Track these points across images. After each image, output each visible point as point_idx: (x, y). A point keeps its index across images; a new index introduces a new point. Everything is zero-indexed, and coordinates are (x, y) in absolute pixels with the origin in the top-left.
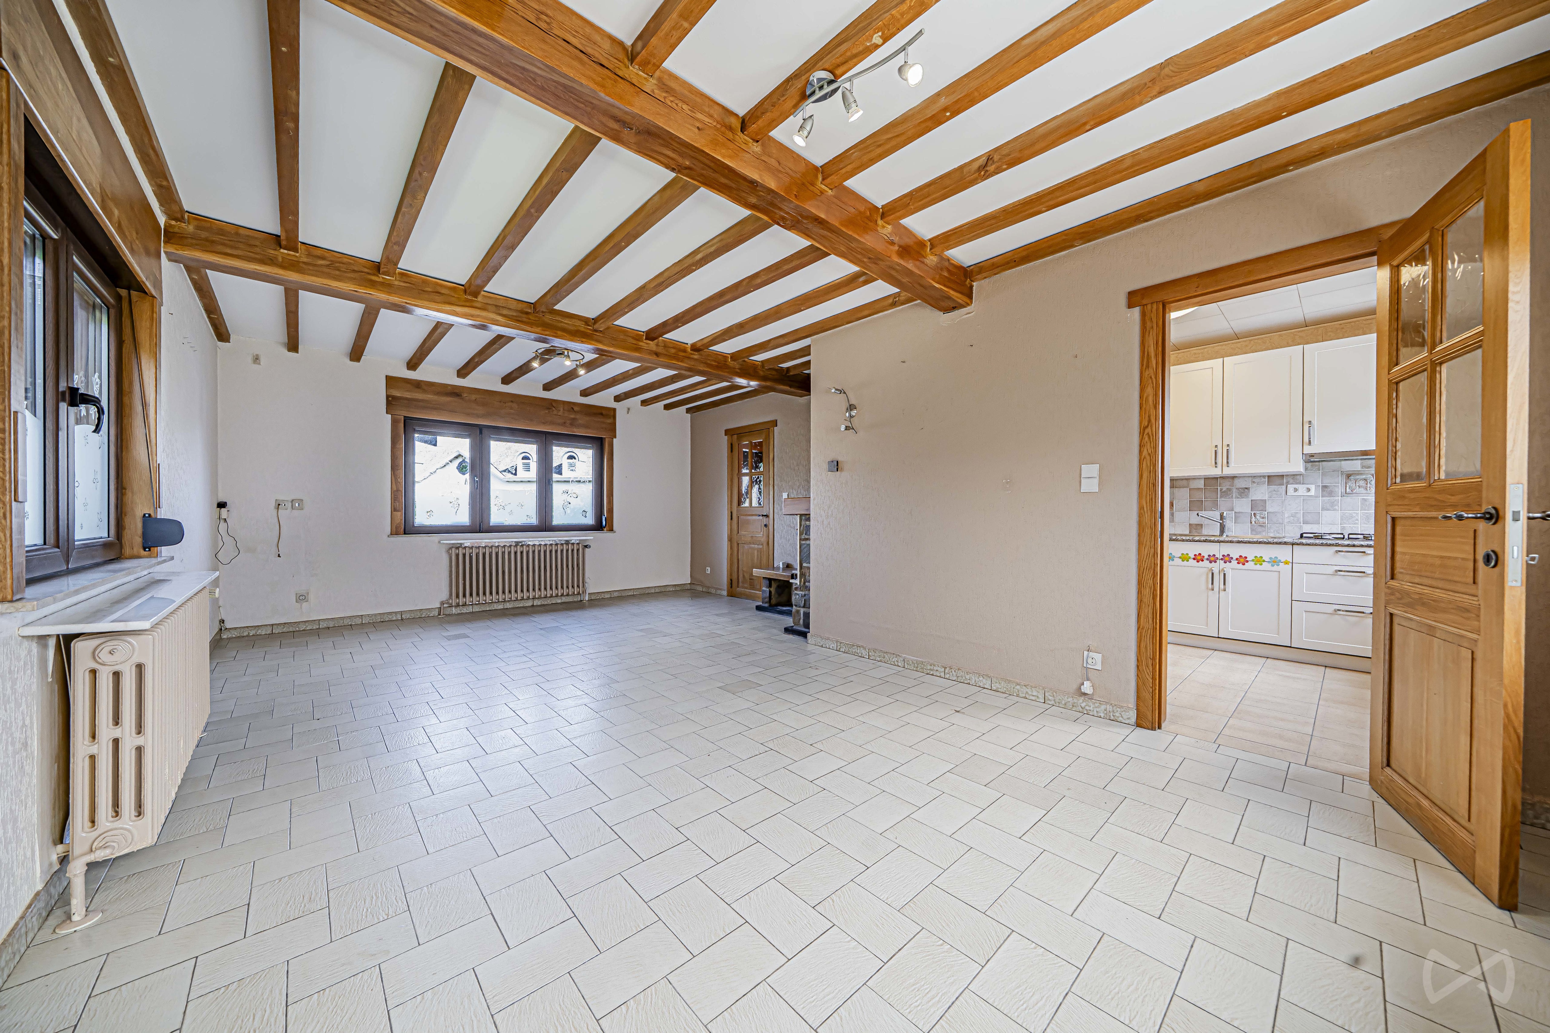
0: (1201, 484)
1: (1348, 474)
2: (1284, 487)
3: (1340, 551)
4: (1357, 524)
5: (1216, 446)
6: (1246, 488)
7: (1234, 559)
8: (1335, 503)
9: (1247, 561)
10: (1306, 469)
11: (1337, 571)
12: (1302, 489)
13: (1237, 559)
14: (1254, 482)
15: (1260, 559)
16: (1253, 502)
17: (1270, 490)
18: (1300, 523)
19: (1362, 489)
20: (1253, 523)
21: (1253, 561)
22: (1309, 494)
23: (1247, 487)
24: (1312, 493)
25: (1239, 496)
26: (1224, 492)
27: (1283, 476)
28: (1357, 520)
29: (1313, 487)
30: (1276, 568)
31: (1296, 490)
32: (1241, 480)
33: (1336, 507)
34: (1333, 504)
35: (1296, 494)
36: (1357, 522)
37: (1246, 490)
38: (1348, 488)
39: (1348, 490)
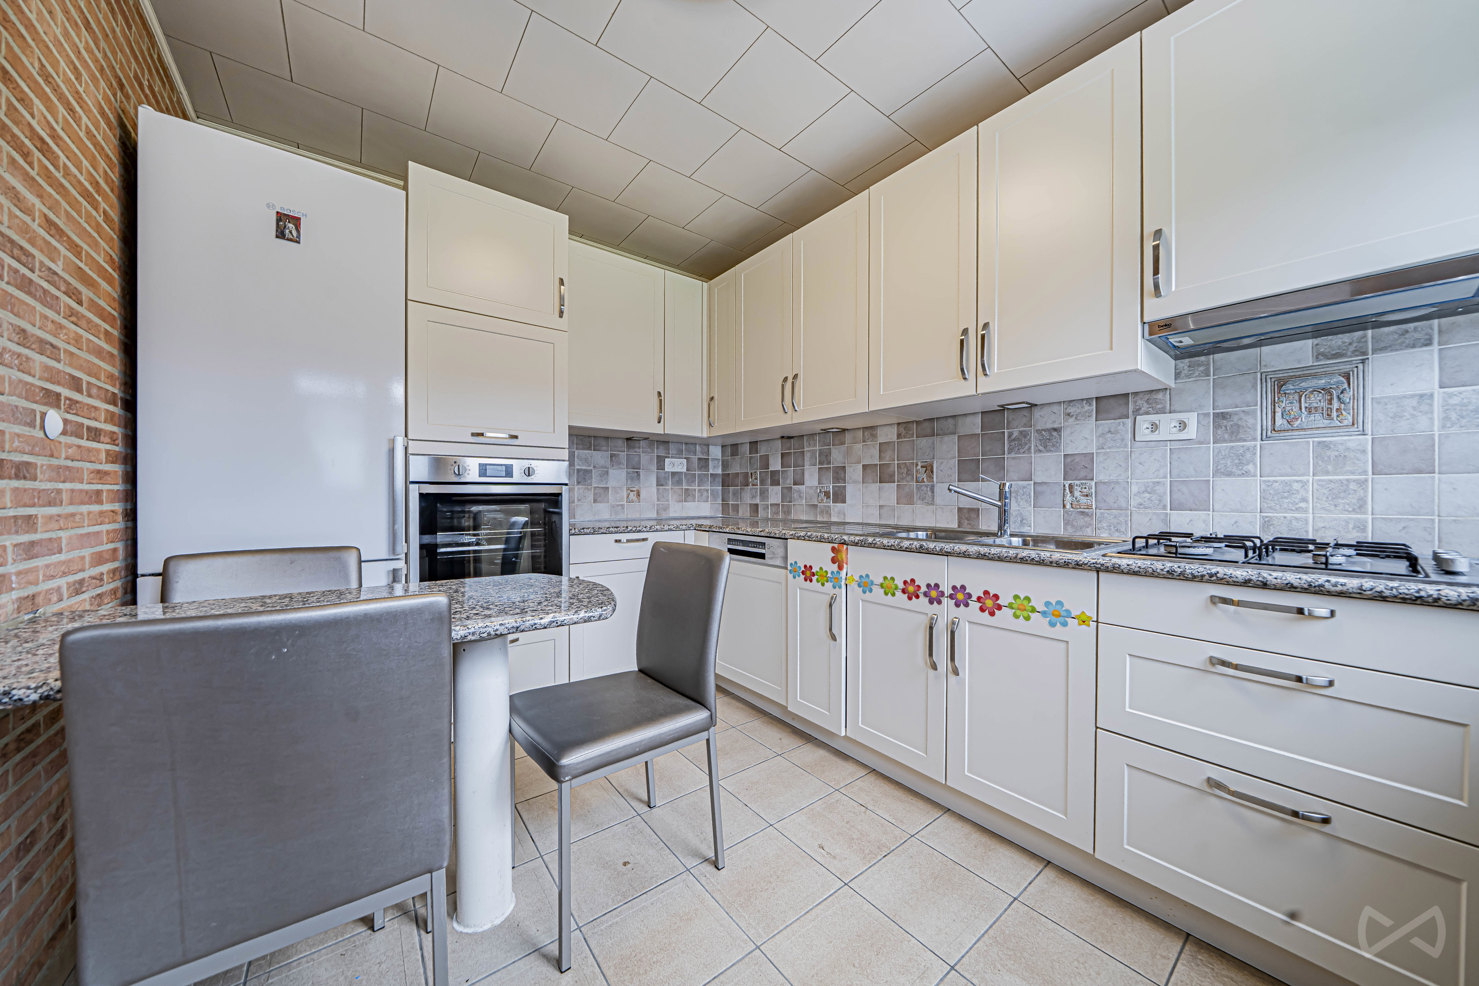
0: (975, 425)
1: (1279, 380)
2: (1129, 422)
3: (1225, 601)
4: (1305, 511)
5: (965, 332)
6: (1055, 430)
7: (974, 598)
8: (1248, 455)
9: (999, 607)
10: (1177, 375)
11: (1214, 661)
12: (1168, 424)
13: (979, 599)
14: (1069, 414)
15: (1025, 603)
16: (1069, 460)
17: (1100, 431)
18: (1165, 507)
19: (1318, 416)
20: (1068, 506)
21: (1010, 606)
22: (1183, 436)
23: (1055, 426)
24: (1192, 432)
25: (1041, 448)
26: (1014, 440)
27: (1127, 395)
28: (1304, 500)
29: (1192, 420)
30: (1058, 631)
31: (1154, 427)
32: (1045, 411)
33: (1250, 467)
34: (1241, 460)
35: (1155, 437)
36: (1303, 505)
37: (1055, 434)
38: (1278, 415)
39: (1279, 421)
